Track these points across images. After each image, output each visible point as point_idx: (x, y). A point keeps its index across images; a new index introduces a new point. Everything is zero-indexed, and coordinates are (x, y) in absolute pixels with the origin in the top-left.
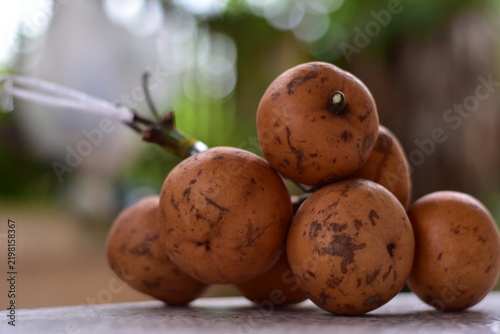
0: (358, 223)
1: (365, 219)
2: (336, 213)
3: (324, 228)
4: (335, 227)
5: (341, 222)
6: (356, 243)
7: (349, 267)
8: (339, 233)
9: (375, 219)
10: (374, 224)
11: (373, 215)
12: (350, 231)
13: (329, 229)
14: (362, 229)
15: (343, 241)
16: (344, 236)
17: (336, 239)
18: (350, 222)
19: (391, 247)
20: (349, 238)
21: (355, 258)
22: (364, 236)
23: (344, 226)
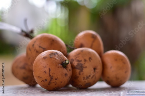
0: (85, 60)
1: (87, 59)
2: (79, 57)
3: (75, 61)
4: (78, 61)
5: (80, 60)
6: (84, 66)
7: (81, 73)
8: (79, 63)
9: (91, 60)
10: (90, 61)
11: (90, 58)
12: (83, 62)
13: (76, 61)
14: (86, 62)
15: (80, 65)
16: (81, 64)
17: (78, 64)
18: (83, 60)
19: (95, 69)
20: (82, 65)
21: (83, 71)
22: (87, 64)
23: (81, 61)
